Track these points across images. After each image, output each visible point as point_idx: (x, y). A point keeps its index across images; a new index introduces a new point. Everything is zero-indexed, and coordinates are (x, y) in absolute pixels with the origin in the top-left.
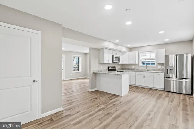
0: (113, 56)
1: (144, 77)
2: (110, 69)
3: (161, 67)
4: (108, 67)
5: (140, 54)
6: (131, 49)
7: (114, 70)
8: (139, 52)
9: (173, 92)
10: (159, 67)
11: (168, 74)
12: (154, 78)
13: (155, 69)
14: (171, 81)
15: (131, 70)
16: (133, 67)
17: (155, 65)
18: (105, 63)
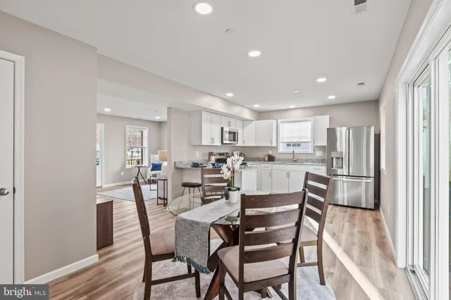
0: (222, 129)
1: (288, 175)
5: (281, 125)
6: (261, 115)
8: (279, 121)
9: (342, 204)
11: (333, 167)
17: (310, 150)
18: (203, 144)
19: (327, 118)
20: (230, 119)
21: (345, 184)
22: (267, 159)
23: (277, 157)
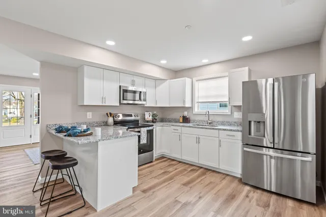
1: (198, 141)
5: (196, 84)
6: (176, 73)
8: (194, 79)
9: (269, 189)
11: (250, 134)
12: (220, 146)
14: (265, 157)
17: (228, 111)
18: (85, 104)
19: (246, 69)
20: (135, 78)
21: (273, 161)
22: (181, 120)
23: (192, 118)
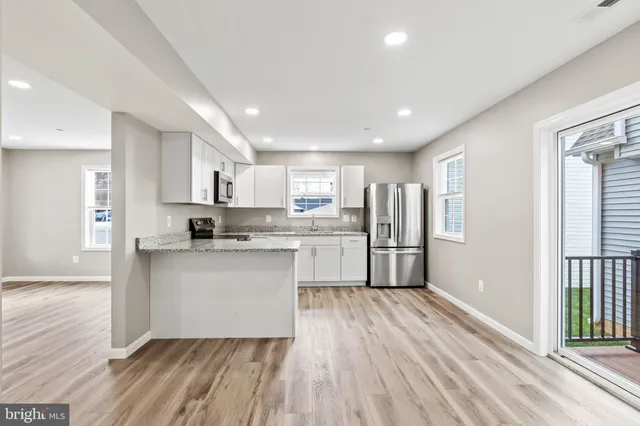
0: (217, 174)
1: (314, 252)
2: (197, 228)
3: (350, 218)
4: (191, 221)
5: (291, 175)
7: (208, 235)
10: (346, 218)
11: (378, 237)
12: (342, 253)
13: (335, 224)
15: (262, 231)
16: (269, 219)
17: (334, 213)
18: (193, 200)
20: (223, 159)
